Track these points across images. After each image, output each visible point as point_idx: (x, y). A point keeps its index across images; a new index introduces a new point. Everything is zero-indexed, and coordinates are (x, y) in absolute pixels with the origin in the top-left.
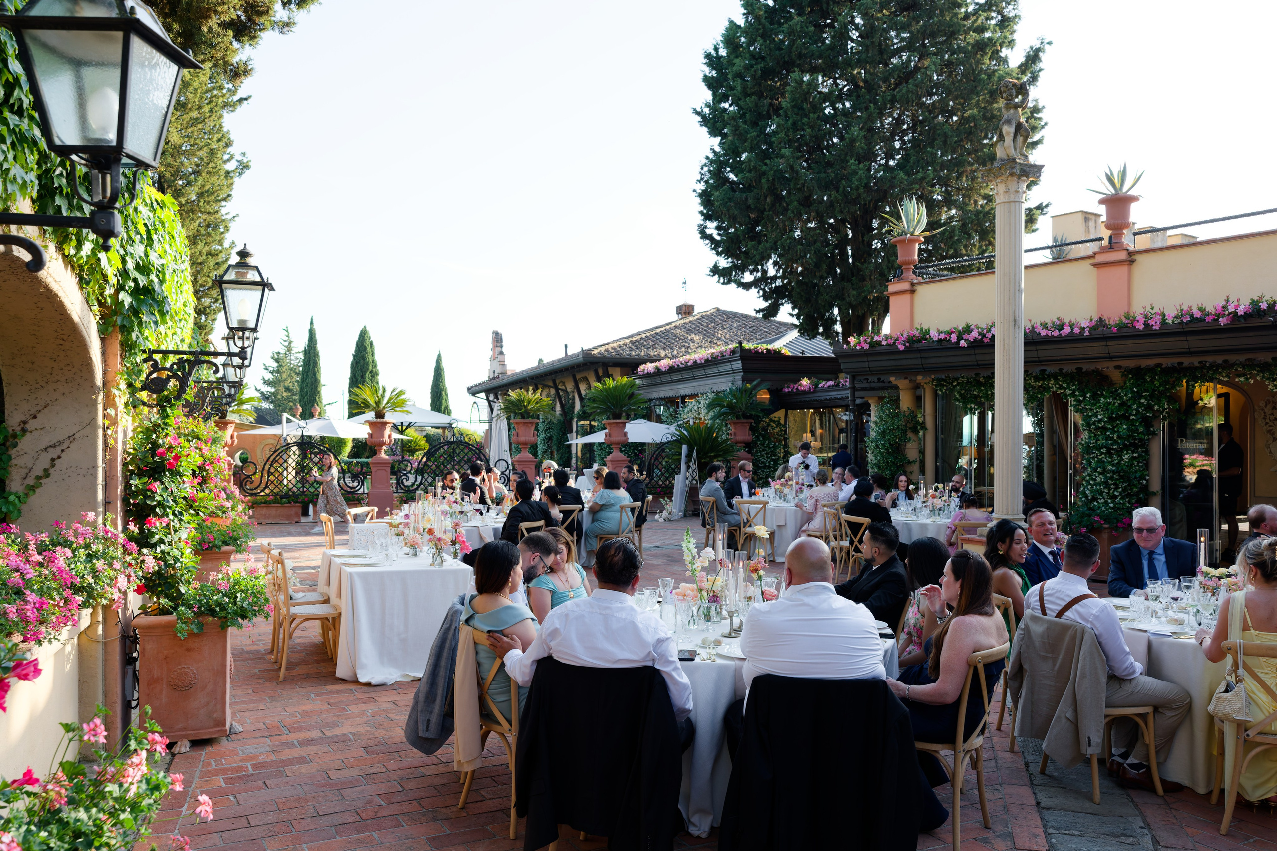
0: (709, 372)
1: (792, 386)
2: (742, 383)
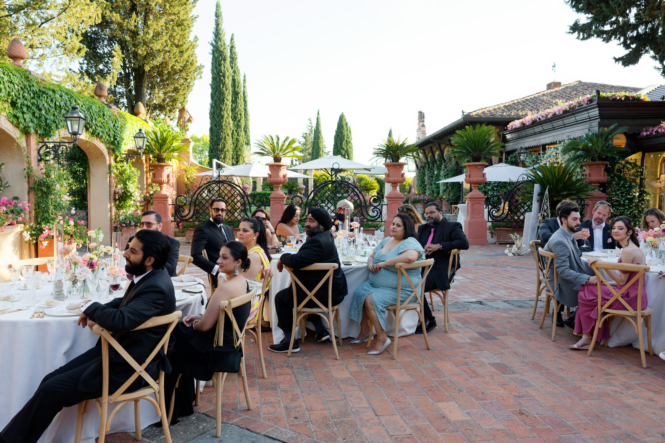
1: (651, 129)
2: (599, 129)
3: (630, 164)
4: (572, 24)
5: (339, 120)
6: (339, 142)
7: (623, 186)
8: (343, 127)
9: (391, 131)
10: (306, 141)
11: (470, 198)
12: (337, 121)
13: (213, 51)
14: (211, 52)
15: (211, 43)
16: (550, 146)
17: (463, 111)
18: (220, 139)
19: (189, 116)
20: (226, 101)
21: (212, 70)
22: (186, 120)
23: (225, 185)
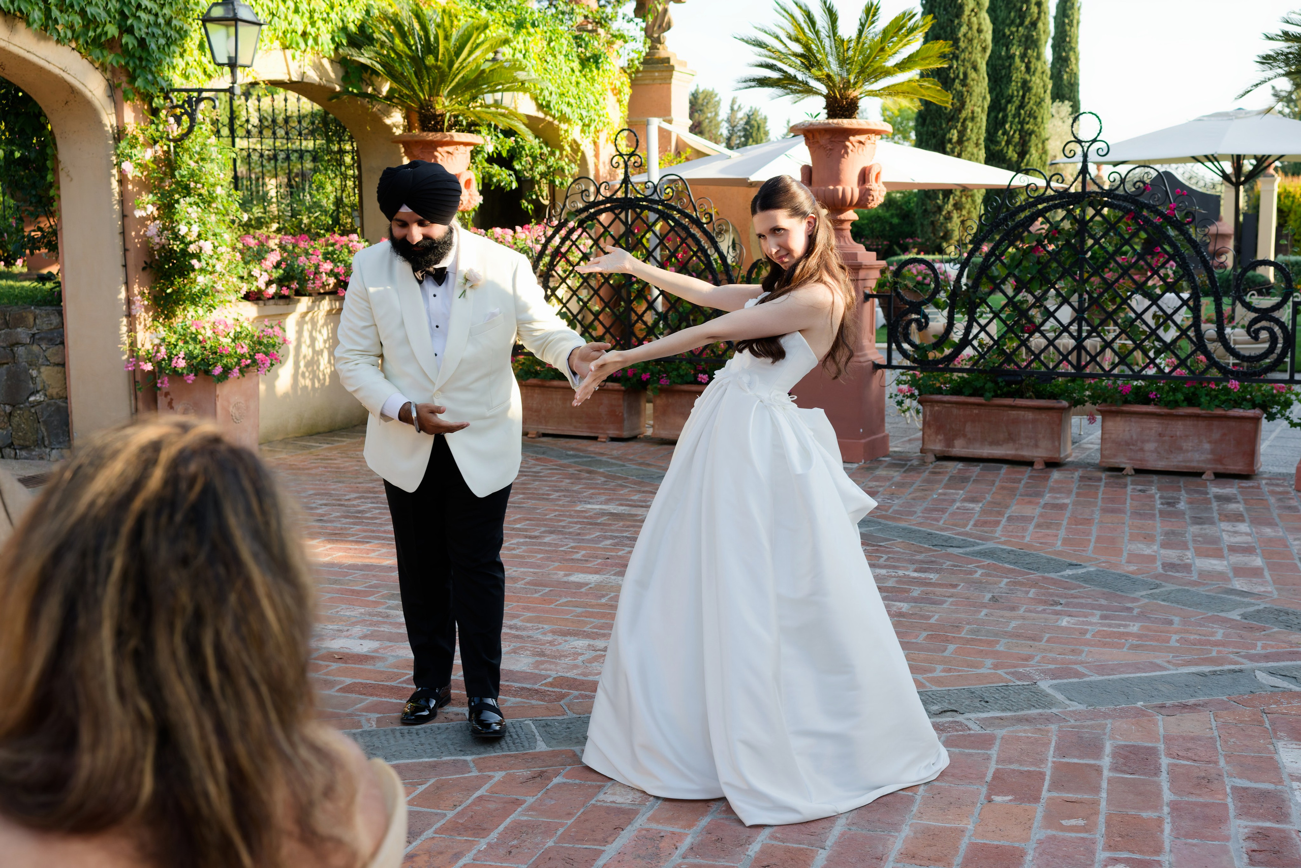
23: (649, 217)
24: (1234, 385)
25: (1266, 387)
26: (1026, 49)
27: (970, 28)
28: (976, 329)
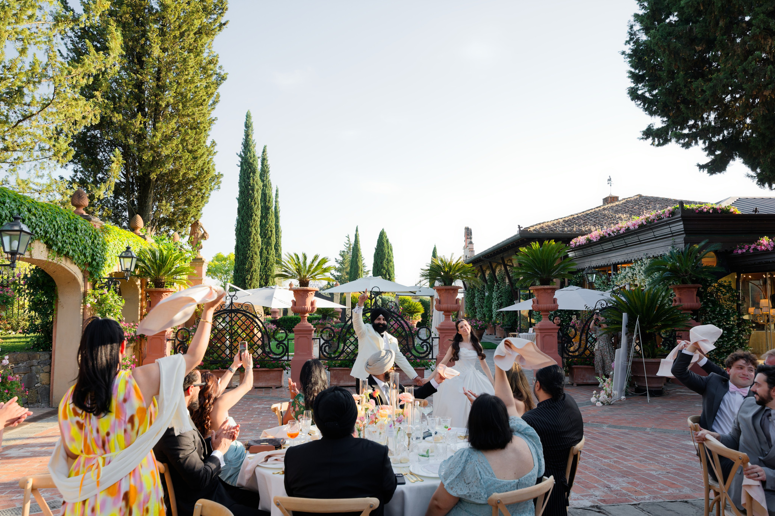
0: (642, 237)
1: (747, 246)
2: (685, 246)
3: (724, 287)
4: (645, 128)
5: (379, 237)
6: (379, 261)
7: (720, 313)
8: (383, 244)
9: (435, 249)
10: (344, 259)
11: (540, 329)
12: (378, 238)
13: (242, 163)
14: (239, 164)
15: (239, 154)
16: (623, 266)
17: (519, 226)
18: (246, 258)
19: (203, 232)
20: (254, 216)
21: (240, 183)
22: (199, 236)
23: (240, 315)
24: (418, 360)
25: (425, 361)
26: (267, 246)
27: (254, 240)
28: (346, 347)
